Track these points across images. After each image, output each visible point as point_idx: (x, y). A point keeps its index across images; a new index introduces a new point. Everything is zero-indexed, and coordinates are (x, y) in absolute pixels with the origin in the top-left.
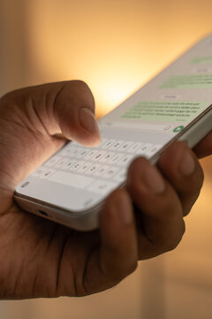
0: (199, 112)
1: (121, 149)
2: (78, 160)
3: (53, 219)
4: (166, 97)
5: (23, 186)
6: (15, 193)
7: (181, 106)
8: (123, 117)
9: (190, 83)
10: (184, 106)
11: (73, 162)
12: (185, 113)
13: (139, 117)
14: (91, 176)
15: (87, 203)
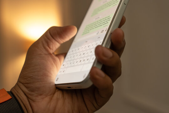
0: (111, 19)
1: (88, 48)
2: (73, 60)
3: (74, 88)
4: (96, 19)
5: (57, 81)
6: (56, 85)
7: (103, 20)
8: (83, 35)
9: (103, 9)
10: (104, 19)
11: (72, 62)
12: (106, 23)
13: (89, 32)
14: (81, 64)
15: (84, 76)
